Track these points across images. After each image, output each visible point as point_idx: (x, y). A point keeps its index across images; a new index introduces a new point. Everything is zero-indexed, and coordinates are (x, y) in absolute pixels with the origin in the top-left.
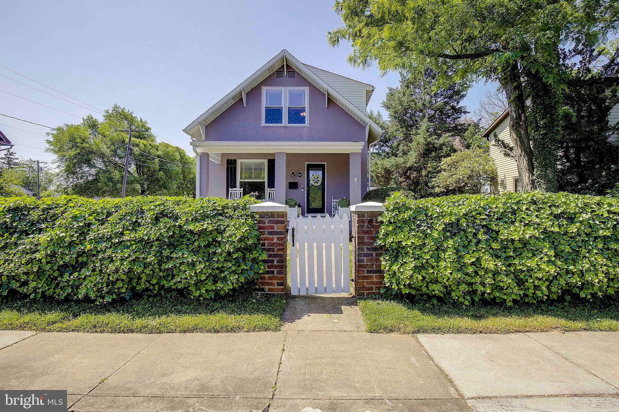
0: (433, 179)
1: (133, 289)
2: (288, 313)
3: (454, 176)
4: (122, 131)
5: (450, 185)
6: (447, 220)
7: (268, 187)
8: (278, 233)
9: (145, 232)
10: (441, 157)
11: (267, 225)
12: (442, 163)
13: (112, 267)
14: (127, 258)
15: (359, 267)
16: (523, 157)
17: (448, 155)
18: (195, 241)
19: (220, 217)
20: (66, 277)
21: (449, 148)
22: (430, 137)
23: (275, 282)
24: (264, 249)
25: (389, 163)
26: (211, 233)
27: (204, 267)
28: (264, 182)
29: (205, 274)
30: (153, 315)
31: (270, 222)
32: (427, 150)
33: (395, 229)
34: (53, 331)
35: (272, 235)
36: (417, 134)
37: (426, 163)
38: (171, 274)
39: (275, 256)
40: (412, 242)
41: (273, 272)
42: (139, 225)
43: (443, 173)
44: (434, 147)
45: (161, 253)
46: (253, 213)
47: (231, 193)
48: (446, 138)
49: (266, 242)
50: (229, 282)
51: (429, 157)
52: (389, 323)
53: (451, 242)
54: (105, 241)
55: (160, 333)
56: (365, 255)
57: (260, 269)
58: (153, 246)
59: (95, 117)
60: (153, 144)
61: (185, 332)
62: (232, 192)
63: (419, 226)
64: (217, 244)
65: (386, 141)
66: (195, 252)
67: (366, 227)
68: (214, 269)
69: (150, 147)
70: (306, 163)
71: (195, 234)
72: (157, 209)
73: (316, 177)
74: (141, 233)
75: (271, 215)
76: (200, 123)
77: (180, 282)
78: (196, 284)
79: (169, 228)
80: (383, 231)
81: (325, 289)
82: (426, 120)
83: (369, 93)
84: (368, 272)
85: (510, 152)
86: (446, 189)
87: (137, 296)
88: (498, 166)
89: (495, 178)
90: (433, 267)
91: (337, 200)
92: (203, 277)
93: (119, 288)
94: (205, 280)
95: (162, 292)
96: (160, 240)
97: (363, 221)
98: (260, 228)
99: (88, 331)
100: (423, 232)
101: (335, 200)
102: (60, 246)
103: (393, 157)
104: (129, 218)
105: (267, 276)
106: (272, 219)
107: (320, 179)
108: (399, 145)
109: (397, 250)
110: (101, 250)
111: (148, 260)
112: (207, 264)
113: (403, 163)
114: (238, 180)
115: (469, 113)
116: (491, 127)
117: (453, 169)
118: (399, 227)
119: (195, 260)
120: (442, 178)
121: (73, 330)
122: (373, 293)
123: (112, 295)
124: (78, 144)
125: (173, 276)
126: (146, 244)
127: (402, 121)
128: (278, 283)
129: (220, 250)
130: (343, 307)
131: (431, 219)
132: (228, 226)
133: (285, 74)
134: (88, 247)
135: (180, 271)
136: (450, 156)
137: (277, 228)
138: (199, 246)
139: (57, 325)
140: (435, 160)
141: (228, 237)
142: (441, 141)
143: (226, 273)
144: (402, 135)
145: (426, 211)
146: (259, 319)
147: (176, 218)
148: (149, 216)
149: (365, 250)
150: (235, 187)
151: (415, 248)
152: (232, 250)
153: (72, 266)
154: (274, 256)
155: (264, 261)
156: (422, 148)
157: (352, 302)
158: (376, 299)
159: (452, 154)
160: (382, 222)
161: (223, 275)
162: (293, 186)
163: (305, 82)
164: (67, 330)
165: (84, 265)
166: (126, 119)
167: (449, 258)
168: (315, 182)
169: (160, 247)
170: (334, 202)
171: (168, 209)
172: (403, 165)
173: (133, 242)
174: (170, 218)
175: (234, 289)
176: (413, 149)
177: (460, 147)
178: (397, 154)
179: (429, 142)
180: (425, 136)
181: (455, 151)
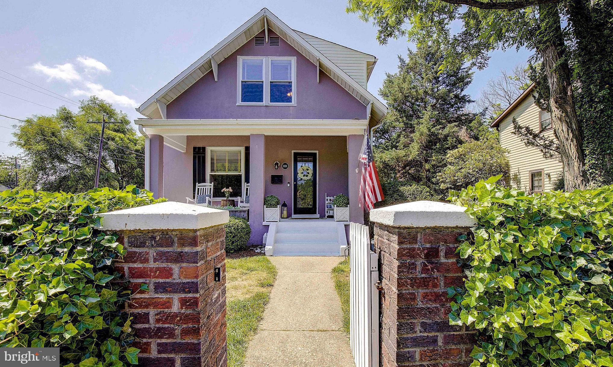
0: (437, 174)
3: (463, 170)
7: (245, 182)
10: (446, 150)
12: (448, 155)
17: (454, 147)
21: (454, 139)
22: (434, 127)
25: (388, 156)
28: (240, 176)
32: (430, 141)
36: (419, 123)
37: (430, 156)
43: (449, 166)
44: (437, 138)
47: (198, 189)
48: (451, 128)
51: (432, 149)
60: (131, 137)
62: (200, 188)
70: (293, 151)
76: (158, 101)
82: (429, 108)
83: (370, 67)
85: (533, 141)
86: (453, 185)
88: (510, 159)
89: (507, 173)
91: (332, 198)
101: (329, 198)
103: (394, 149)
108: (399, 136)
113: (404, 157)
114: (208, 173)
116: (502, 115)
117: (461, 162)
120: (449, 172)
133: (267, 40)
140: (439, 153)
142: (446, 131)
144: (402, 125)
150: (204, 181)
156: (424, 140)
159: (459, 146)
162: (276, 180)
163: (291, 50)
170: (328, 200)
176: (415, 141)
177: (467, 139)
178: (398, 146)
179: (432, 132)
180: (428, 126)
181: (461, 142)
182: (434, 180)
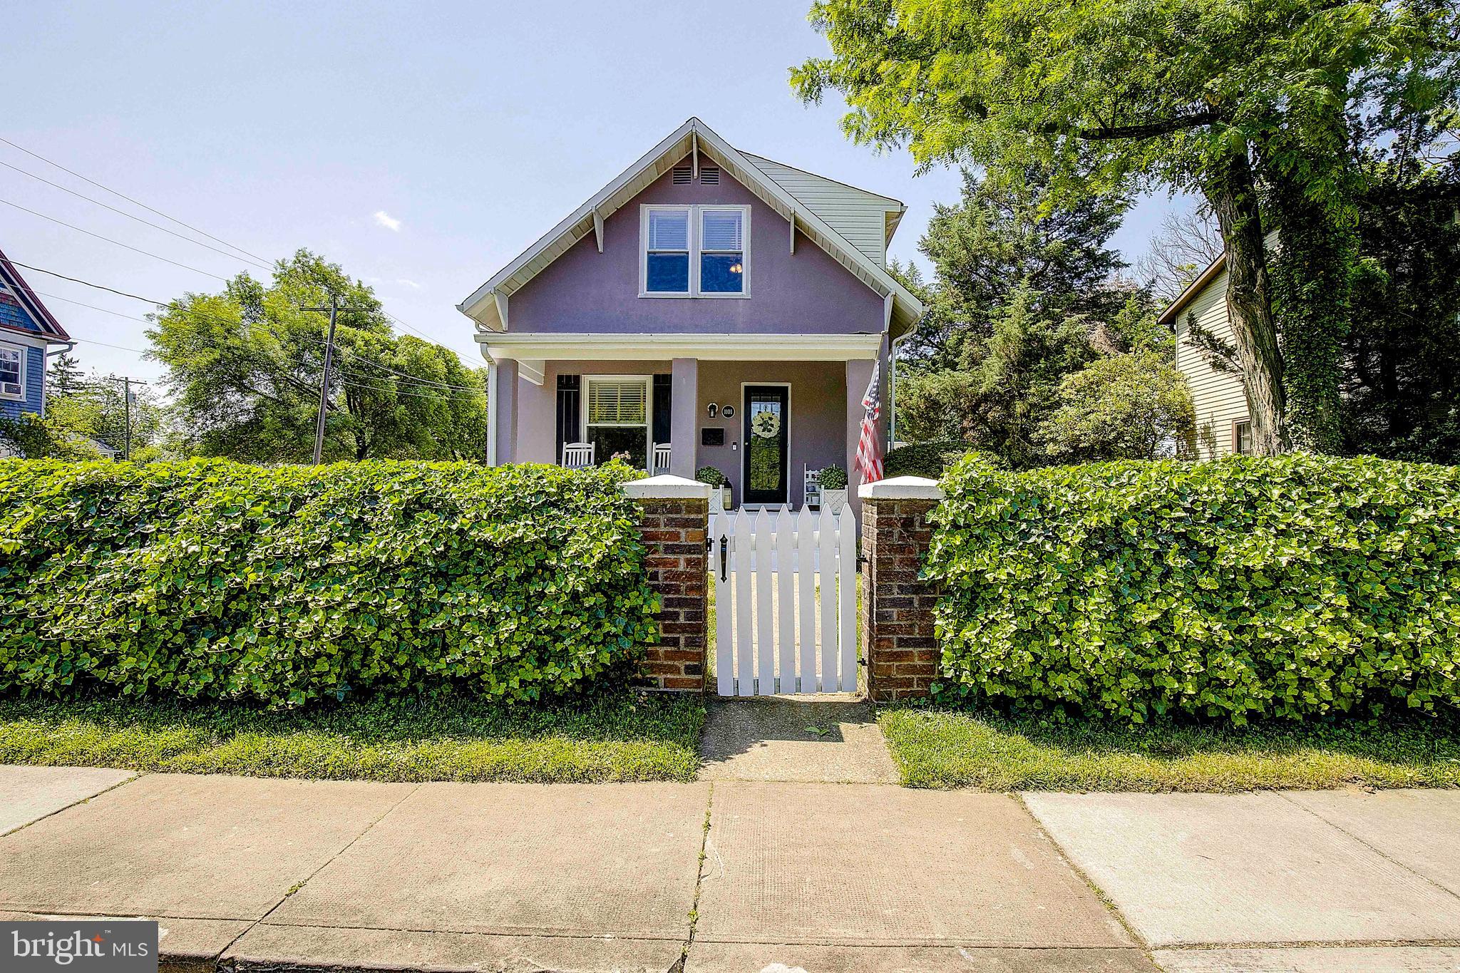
0: (1041, 424)
1: (352, 677)
2: (712, 741)
3: (1092, 417)
4: (316, 310)
5: (1082, 438)
6: (1092, 521)
7: (654, 441)
8: (690, 549)
9: (381, 545)
10: (1061, 371)
11: (662, 529)
12: (1064, 384)
13: (305, 625)
14: (339, 604)
15: (880, 630)
16: (1259, 370)
17: (1078, 367)
18: (496, 565)
19: (554, 512)
20: (202, 645)
21: (1078, 350)
22: (1034, 324)
23: (681, 664)
24: (655, 588)
25: (935, 384)
26: (533, 549)
27: (517, 629)
28: (644, 430)
29: (519, 644)
30: (401, 737)
31: (670, 522)
32: (1028, 354)
33: (967, 542)
34: (175, 771)
35: (674, 553)
36: (1003, 316)
37: (1025, 384)
38: (439, 642)
39: (681, 602)
40: (1009, 574)
41: (675, 642)
42: (367, 528)
43: (1065, 408)
44: (1043, 347)
45: (418, 594)
46: (632, 501)
48: (1071, 325)
49: (661, 570)
50: (575, 664)
51: (1032, 371)
52: (953, 764)
53: (1101, 573)
54: (289, 566)
55: (417, 780)
56: (894, 603)
57: (647, 634)
58: (399, 576)
59: (254, 278)
60: (384, 339)
61: (474, 779)
62: (570, 451)
63: (1025, 535)
64: (547, 575)
65: (929, 333)
66: (495, 592)
67: (896, 536)
68: (539, 633)
69: (379, 346)
70: (742, 384)
71: (496, 550)
72: (407, 491)
73: (766, 416)
74: (372, 546)
75: (673, 506)
76: (497, 291)
77: (462, 662)
78: (497, 668)
79: (436, 535)
80: (939, 546)
81: (799, 682)
82: (1025, 282)
83: (893, 220)
84: (902, 642)
85: (1226, 360)
86: (1072, 448)
87: (362, 692)
88: (1196, 394)
89: (1189, 422)
90: (1059, 634)
91: (816, 473)
92: (515, 652)
93: (320, 675)
94: (519, 658)
95: (420, 686)
96: (415, 564)
97: (889, 523)
98: (647, 537)
99: (253, 773)
100: (1036, 548)
102: (189, 576)
103: (947, 370)
104: (343, 510)
105: (661, 650)
106: (674, 516)
108: (960, 341)
109: (973, 592)
110: (281, 586)
111: (388, 610)
112: (524, 620)
113: (971, 386)
115: (1127, 266)
117: (1089, 400)
118: (978, 538)
119: (496, 610)
120: (1062, 420)
121: (219, 771)
122: (913, 694)
123: (305, 689)
124: (217, 340)
125: (445, 648)
126: (381, 572)
127: (967, 286)
128: (687, 667)
129: (553, 589)
130: (843, 726)
131: (1054, 518)
132: (572, 531)
133: (696, 174)
134: (252, 577)
135: (461, 635)
136: (1082, 368)
137: (685, 537)
138: (506, 579)
139: (183, 757)
140: (1046, 379)
141: (572, 558)
142: (1062, 331)
143: (567, 642)
144: (967, 317)
145: (1041, 498)
146: (646, 750)
147: (453, 513)
148: (389, 506)
149: (896, 590)
151: (1016, 587)
152: (581, 589)
153: (215, 620)
154: (679, 604)
155: (655, 616)
156: (1014, 349)
157: (863, 713)
158: (919, 707)
159: (1087, 364)
160: (935, 526)
161: (559, 646)
162: (711, 437)
163: (741, 192)
164: (206, 769)
165: (242, 619)
166: (325, 283)
167: (1098, 611)
169: (415, 580)
170: (810, 476)
171: (433, 492)
172: (970, 389)
173: (353, 568)
174: (437, 511)
175: (585, 681)
176: (994, 353)
177: (1106, 348)
178: (957, 364)
179: (1031, 335)
180: (1022, 322)
181: (1093, 356)
182: (1034, 436)
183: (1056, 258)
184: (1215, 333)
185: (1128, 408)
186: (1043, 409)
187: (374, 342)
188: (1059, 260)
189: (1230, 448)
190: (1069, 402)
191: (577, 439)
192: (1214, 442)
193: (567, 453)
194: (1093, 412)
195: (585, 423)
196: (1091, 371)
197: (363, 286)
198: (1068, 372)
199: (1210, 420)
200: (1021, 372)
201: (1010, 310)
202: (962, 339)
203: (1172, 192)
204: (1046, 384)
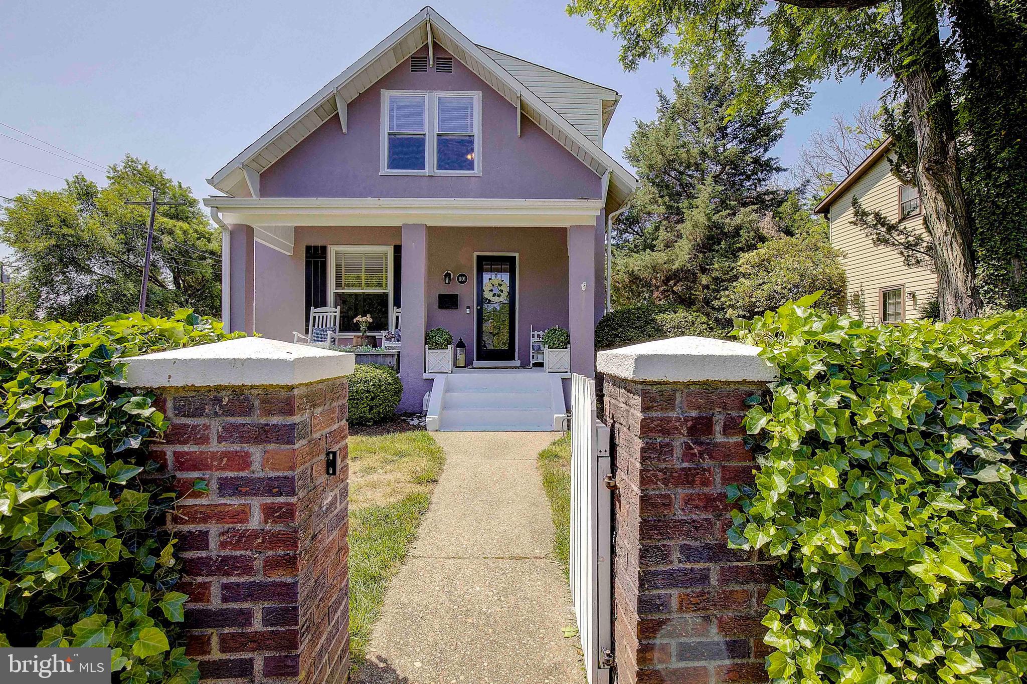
0: (721, 293)
4: (138, 203)
5: (758, 304)
7: (394, 305)
10: (738, 252)
12: (741, 261)
21: (752, 233)
32: (710, 238)
37: (709, 261)
43: (742, 280)
44: (723, 232)
48: (744, 215)
59: (89, 178)
60: (200, 228)
69: (195, 235)
83: (609, 109)
85: (888, 236)
88: (847, 268)
89: (841, 291)
101: (536, 333)
103: (648, 250)
107: (506, 288)
113: (666, 263)
115: (785, 170)
127: (662, 186)
133: (431, 62)
136: (756, 249)
140: (726, 257)
156: (700, 234)
162: (448, 302)
163: (473, 81)
166: (152, 183)
168: (494, 295)
170: (535, 336)
172: (665, 266)
183: (732, 162)
184: (882, 212)
185: (797, 279)
186: (723, 281)
187: (191, 231)
188: (733, 164)
189: (877, 311)
190: (744, 275)
191: (324, 304)
192: (863, 307)
193: (315, 317)
194: (764, 283)
195: (332, 289)
196: (763, 251)
197: (183, 186)
198: (744, 251)
199: (859, 289)
200: (705, 253)
201: (698, 202)
202: (659, 226)
203: (864, 75)
204: (726, 261)
